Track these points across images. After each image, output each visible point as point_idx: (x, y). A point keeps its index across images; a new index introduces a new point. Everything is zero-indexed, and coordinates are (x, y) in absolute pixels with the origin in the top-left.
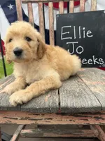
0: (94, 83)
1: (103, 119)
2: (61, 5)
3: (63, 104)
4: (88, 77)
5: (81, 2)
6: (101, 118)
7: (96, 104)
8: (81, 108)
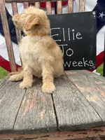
0: (88, 90)
1: (103, 131)
2: (48, 5)
3: (61, 122)
4: (80, 82)
5: (69, 2)
6: (100, 130)
7: (96, 118)
8: (81, 125)
